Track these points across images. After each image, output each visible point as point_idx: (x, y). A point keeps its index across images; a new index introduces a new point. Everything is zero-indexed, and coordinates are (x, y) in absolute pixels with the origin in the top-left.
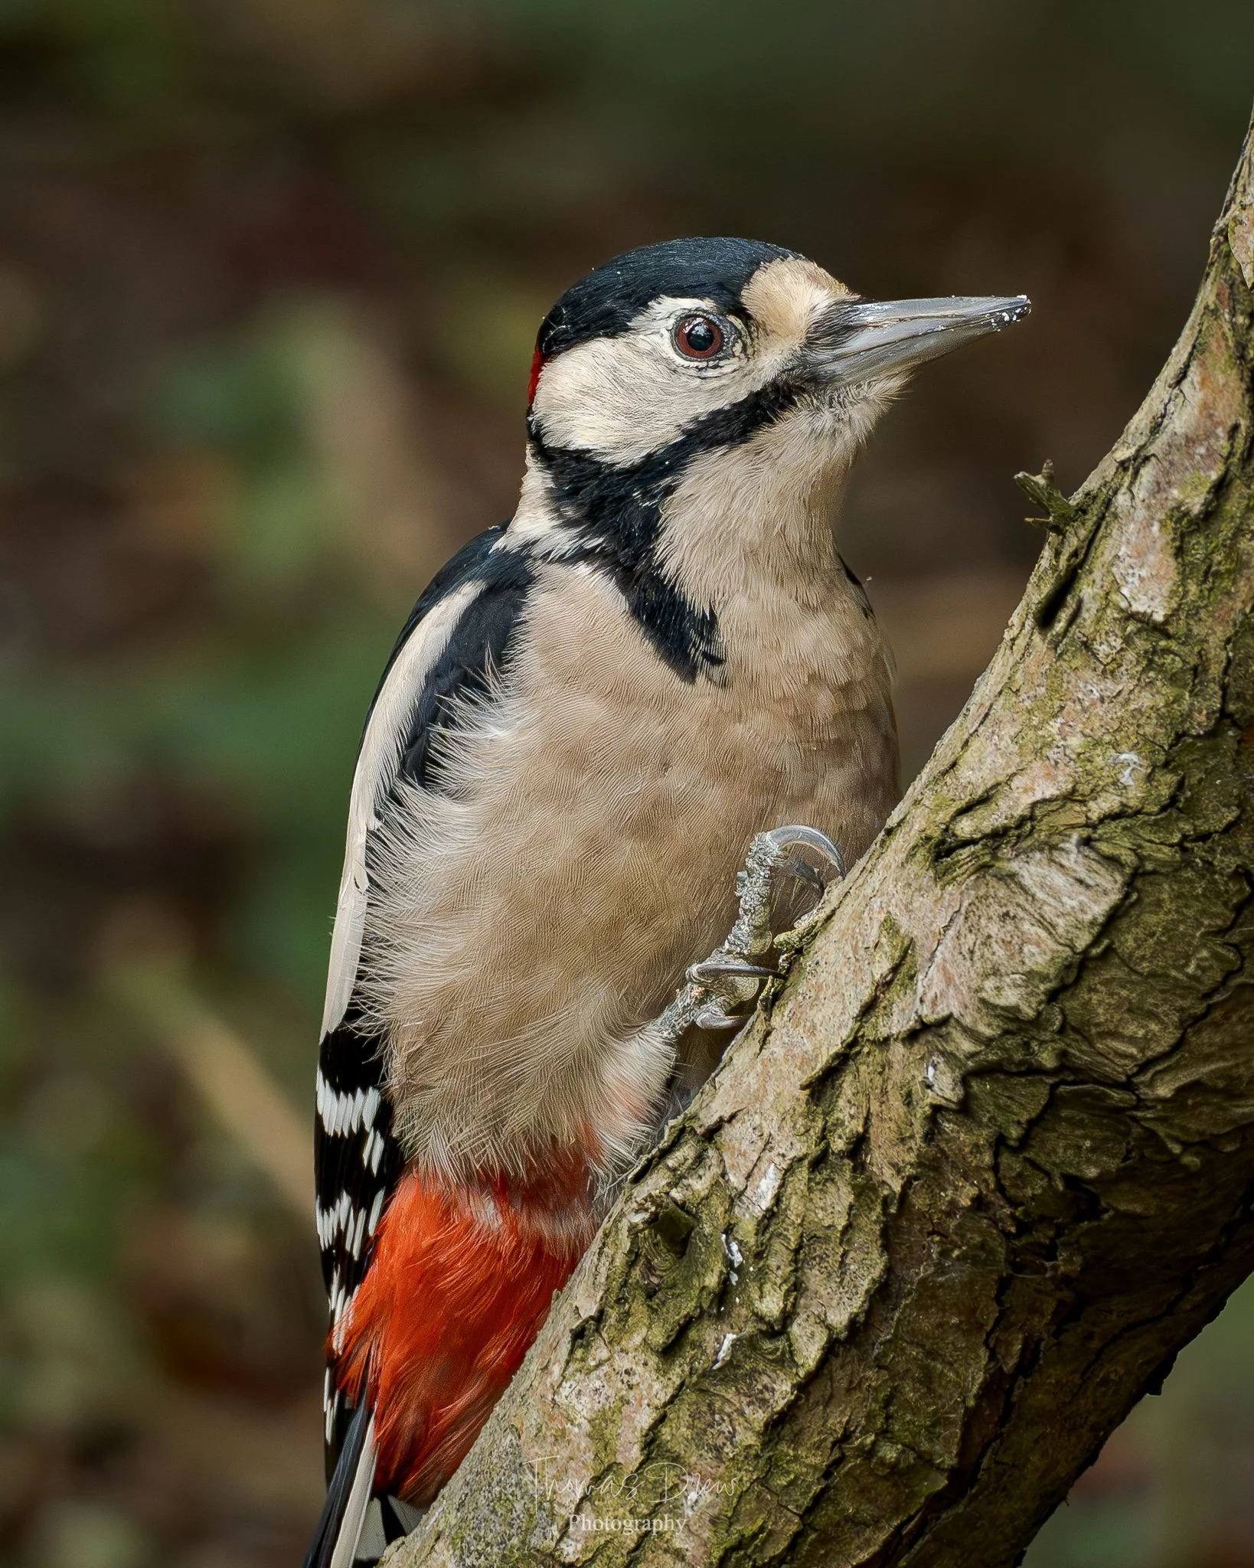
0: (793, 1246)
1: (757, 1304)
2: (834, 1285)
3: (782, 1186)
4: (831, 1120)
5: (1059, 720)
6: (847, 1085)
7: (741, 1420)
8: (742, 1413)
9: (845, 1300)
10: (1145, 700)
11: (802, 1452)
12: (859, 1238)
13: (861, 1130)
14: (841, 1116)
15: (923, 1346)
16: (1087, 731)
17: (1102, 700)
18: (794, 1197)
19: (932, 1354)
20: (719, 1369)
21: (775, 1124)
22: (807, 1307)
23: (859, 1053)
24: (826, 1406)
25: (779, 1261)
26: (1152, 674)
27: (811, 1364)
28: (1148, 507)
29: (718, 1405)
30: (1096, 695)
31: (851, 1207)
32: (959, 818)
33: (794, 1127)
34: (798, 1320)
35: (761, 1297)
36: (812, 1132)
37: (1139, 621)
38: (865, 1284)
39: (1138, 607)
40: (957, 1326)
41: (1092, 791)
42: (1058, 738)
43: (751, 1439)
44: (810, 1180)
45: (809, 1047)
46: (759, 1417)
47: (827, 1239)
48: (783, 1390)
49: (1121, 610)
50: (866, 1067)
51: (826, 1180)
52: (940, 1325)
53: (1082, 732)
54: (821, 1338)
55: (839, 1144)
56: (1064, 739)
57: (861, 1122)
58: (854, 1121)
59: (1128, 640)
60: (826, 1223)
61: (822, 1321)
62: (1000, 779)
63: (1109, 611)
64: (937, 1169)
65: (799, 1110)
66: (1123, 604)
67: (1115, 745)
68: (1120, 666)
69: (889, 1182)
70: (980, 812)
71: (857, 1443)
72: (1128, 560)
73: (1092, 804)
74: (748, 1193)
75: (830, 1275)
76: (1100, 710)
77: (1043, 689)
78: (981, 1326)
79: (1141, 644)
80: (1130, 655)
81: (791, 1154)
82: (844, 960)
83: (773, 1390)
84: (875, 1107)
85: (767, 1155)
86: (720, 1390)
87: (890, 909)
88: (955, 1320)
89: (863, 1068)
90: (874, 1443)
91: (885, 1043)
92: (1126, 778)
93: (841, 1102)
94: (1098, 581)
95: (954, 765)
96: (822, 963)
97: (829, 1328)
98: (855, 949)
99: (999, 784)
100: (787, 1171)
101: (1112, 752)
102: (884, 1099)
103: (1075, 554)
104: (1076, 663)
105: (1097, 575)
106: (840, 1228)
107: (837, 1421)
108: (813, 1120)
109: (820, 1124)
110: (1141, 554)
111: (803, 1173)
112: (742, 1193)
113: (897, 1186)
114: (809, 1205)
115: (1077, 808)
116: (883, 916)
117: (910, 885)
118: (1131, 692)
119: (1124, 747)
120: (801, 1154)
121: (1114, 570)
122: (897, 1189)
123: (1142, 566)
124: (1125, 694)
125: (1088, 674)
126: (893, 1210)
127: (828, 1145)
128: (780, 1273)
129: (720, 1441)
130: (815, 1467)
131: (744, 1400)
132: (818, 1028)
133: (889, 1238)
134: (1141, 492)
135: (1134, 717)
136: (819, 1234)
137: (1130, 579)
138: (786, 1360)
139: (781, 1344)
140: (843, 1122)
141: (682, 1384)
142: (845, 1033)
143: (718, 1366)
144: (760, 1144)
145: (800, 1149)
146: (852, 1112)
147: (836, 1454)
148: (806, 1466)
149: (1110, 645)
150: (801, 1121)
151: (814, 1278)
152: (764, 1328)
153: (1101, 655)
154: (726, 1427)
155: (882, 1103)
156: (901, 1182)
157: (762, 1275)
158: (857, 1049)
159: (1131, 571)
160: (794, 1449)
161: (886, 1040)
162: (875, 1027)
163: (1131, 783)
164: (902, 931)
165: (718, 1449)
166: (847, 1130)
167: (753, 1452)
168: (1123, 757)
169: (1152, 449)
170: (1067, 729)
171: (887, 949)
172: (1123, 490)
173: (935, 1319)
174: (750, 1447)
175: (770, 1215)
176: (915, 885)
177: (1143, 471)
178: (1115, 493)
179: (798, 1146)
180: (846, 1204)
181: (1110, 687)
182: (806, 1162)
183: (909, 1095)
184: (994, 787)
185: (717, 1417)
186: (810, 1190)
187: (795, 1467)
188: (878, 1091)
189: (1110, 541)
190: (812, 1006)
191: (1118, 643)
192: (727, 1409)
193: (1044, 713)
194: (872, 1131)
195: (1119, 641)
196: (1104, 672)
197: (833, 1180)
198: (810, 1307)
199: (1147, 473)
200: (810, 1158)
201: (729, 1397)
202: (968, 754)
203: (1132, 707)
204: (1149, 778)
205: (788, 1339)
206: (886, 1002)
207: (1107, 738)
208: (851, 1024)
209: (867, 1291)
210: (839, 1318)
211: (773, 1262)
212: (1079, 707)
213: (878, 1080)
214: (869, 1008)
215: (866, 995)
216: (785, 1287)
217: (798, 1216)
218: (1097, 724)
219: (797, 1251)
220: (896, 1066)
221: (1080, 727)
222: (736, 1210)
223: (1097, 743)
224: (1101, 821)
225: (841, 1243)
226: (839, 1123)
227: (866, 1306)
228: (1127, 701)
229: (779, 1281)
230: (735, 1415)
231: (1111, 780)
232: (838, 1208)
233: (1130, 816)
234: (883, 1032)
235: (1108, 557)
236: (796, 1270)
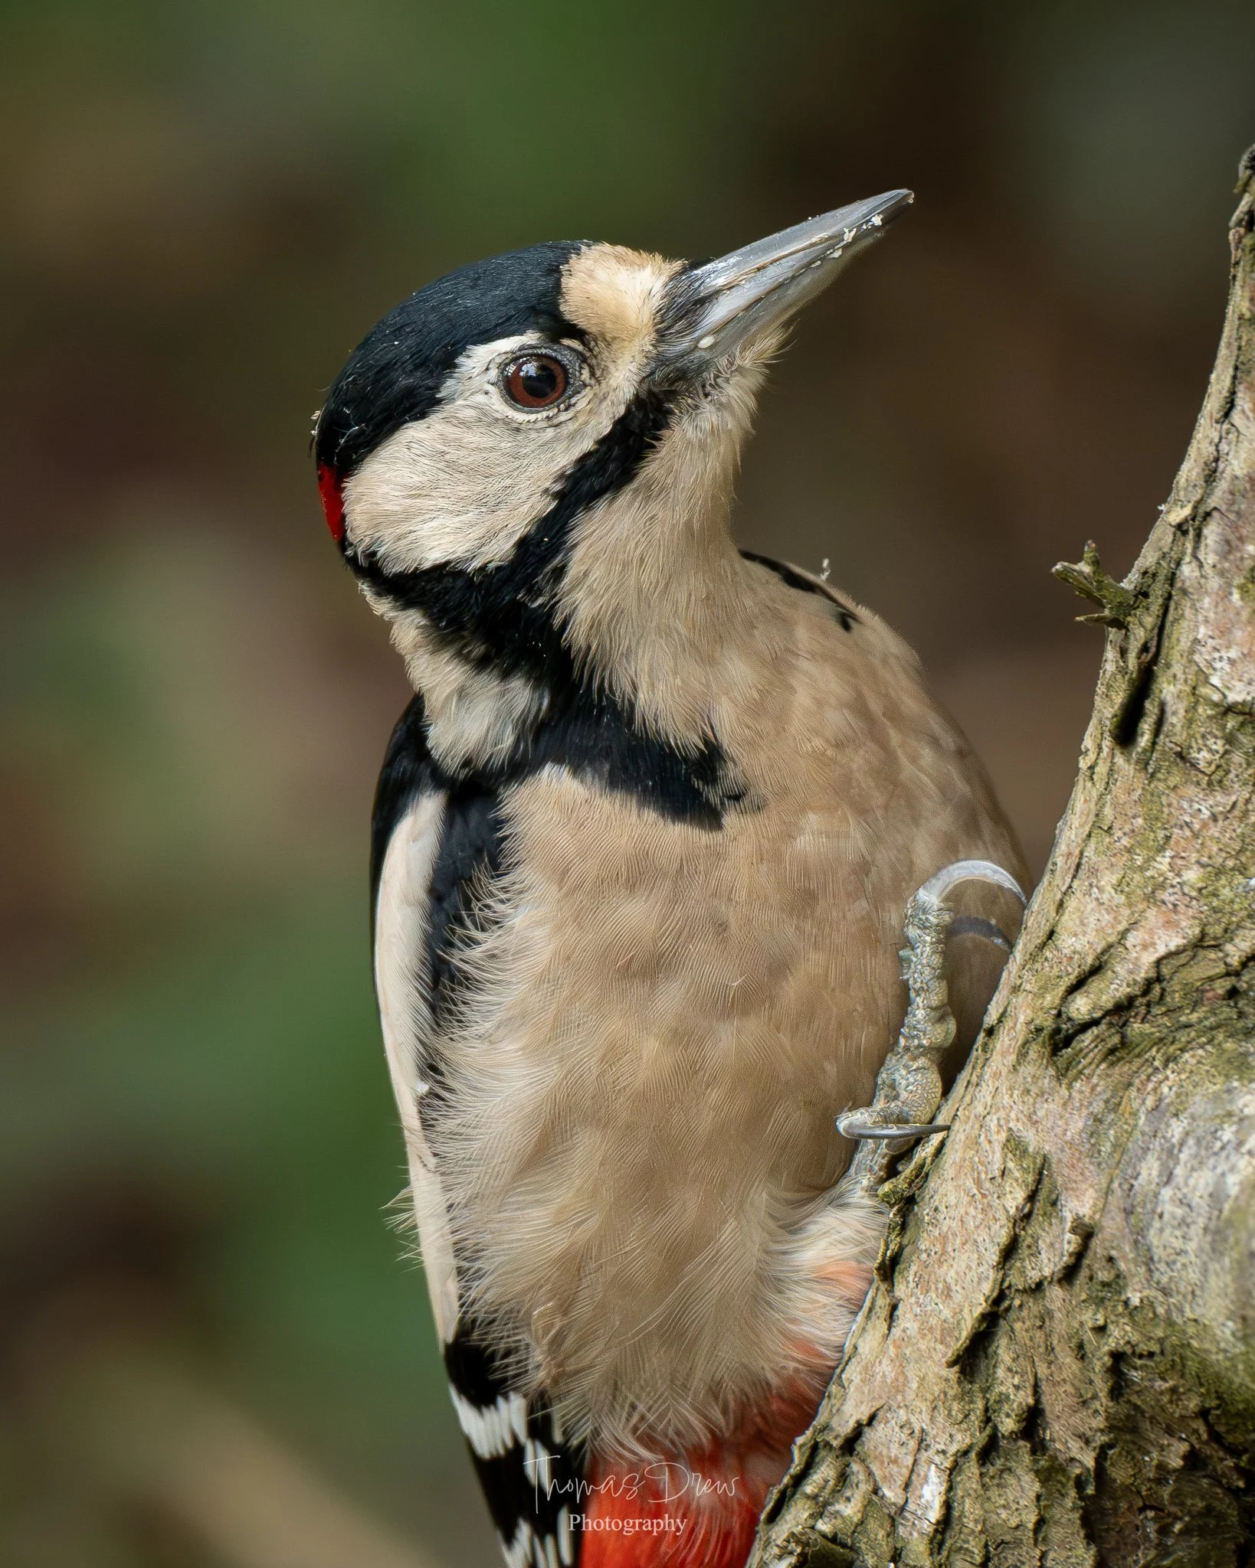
4: (992, 1397)
6: (1003, 1350)
13: (1031, 1401)
14: (1003, 1389)
21: (925, 1417)
23: (1008, 1309)
32: (1070, 998)
33: (949, 1415)
36: (972, 1417)
45: (947, 1313)
50: (1020, 1325)
55: (1008, 1425)
57: (1030, 1391)
58: (1021, 1392)
62: (1112, 939)
64: (1135, 1430)
65: (951, 1393)
69: (1079, 1456)
70: (1095, 984)
77: (1140, 821)
81: (953, 1449)
82: (967, 1199)
84: (1042, 1370)
85: (924, 1456)
87: (1011, 1125)
89: (1018, 1326)
93: (1001, 1373)
95: (1051, 934)
96: (942, 1208)
98: (978, 1183)
99: (1110, 946)
102: (1052, 1358)
103: (1145, 648)
108: (971, 1402)
109: (980, 1405)
113: (1089, 1460)
116: (1003, 1136)
117: (1028, 1091)
120: (964, 1447)
127: (995, 1428)
132: (954, 1288)
140: (1008, 1397)
142: (987, 1288)
144: (913, 1444)
145: (962, 1440)
146: (1016, 1381)
150: (956, 1406)
155: (1050, 1363)
156: (1093, 1454)
158: (1006, 1303)
161: (1039, 1285)
162: (1022, 1272)
164: (1031, 1149)
166: (1015, 1406)
171: (1017, 1174)
176: (1034, 1090)
179: (959, 1437)
182: (973, 1455)
183: (1081, 1346)
184: (1103, 952)
188: (1042, 1350)
190: (940, 1263)
193: (1149, 849)
194: (1044, 1399)
200: (977, 1449)
202: (1066, 917)
206: (1029, 1240)
208: (992, 1274)
213: (1039, 1335)
214: (1009, 1252)
215: (1003, 1236)
220: (1058, 1315)
226: (1003, 1399)
234: (1034, 1276)
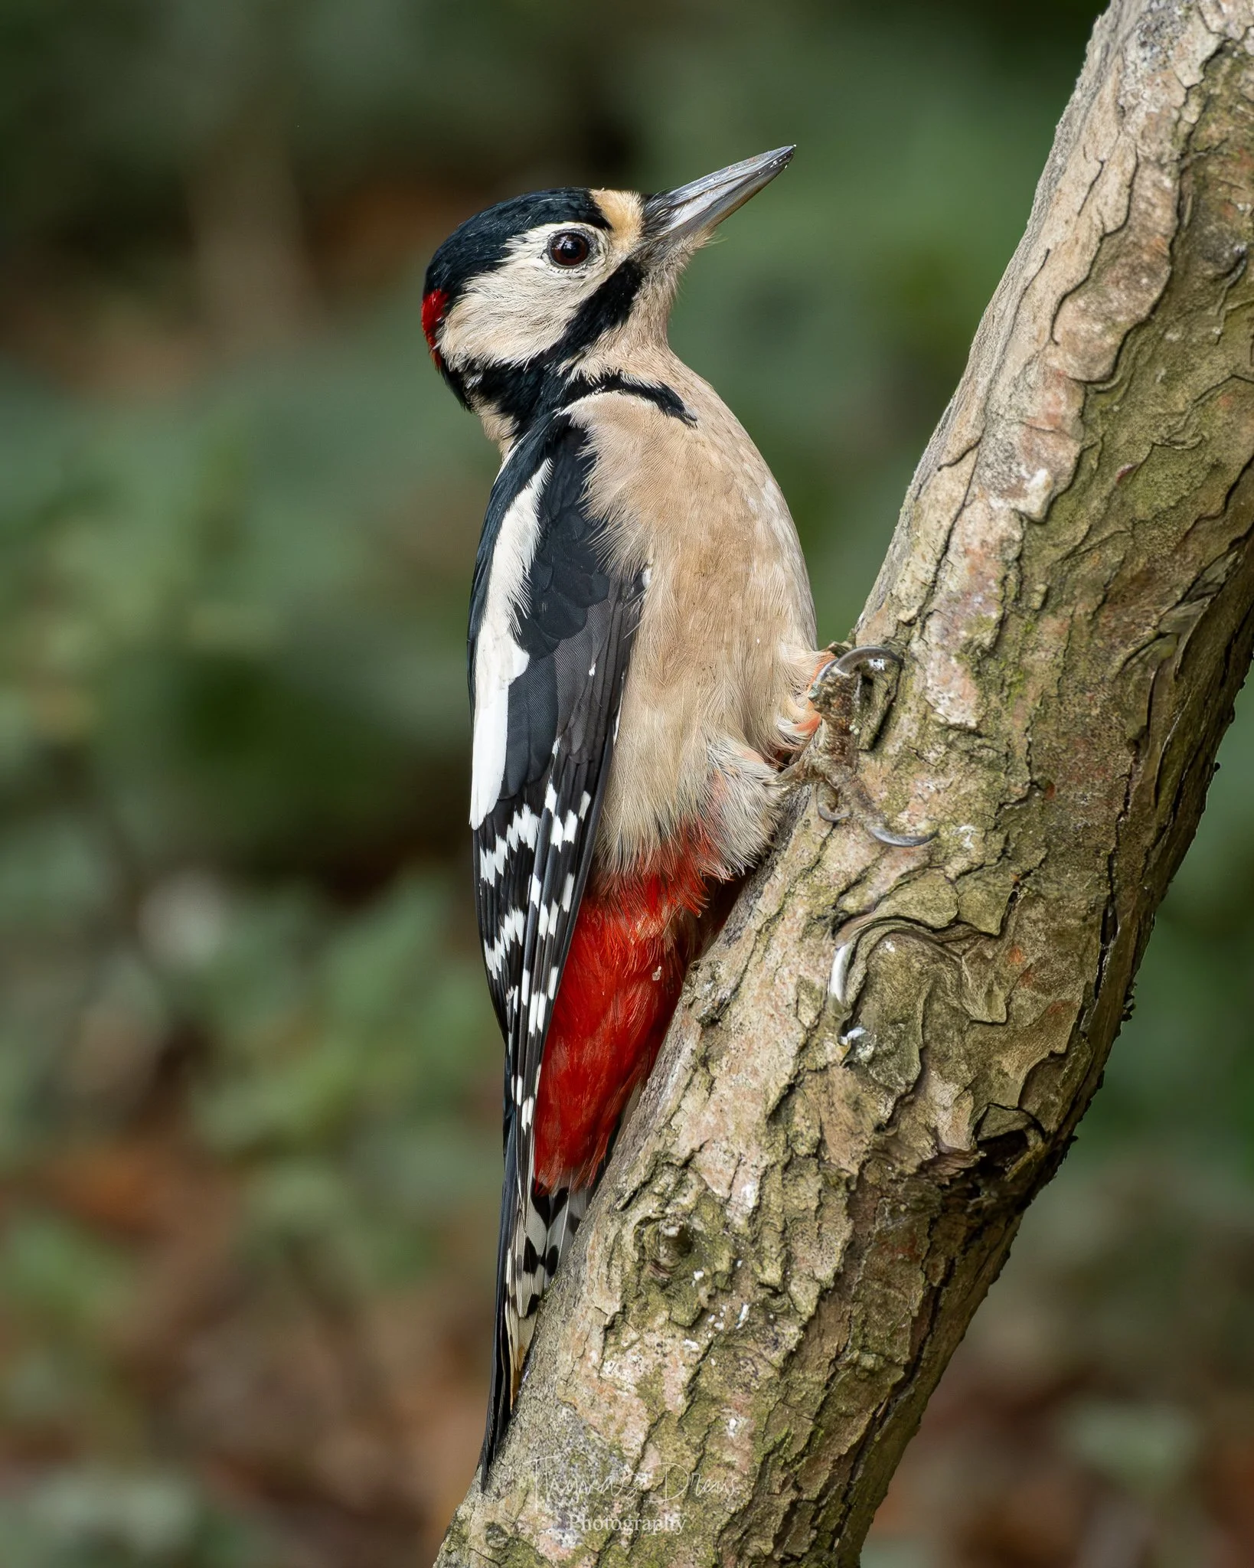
0: (780, 1229)
1: (761, 1276)
2: (815, 1251)
3: (761, 1189)
5: (906, 813)
7: (761, 1360)
8: (761, 1356)
9: (826, 1259)
10: (971, 786)
11: (808, 1375)
12: (828, 1213)
15: (880, 1280)
16: (931, 816)
17: (938, 792)
18: (772, 1194)
19: (888, 1284)
20: (741, 1329)
22: (799, 1270)
24: (821, 1338)
25: (771, 1242)
26: (973, 766)
27: (811, 1310)
28: (943, 647)
29: (741, 1354)
30: (933, 789)
31: (820, 1192)
34: (794, 1281)
35: (763, 1270)
37: (957, 729)
38: (839, 1245)
39: (952, 721)
40: (902, 1261)
41: (945, 858)
42: (908, 825)
43: (770, 1373)
44: (783, 1179)
46: (777, 1357)
47: (805, 1219)
48: (791, 1333)
49: (941, 725)
51: (797, 1177)
52: (892, 1262)
53: (927, 817)
54: (814, 1290)
56: (914, 825)
59: (950, 745)
60: (803, 1206)
61: (813, 1278)
63: (930, 728)
66: (942, 720)
67: (955, 822)
68: (947, 764)
71: (848, 1359)
72: (936, 689)
73: (948, 868)
74: (734, 1198)
75: (811, 1244)
76: (939, 799)
78: (919, 1256)
79: (963, 745)
80: (954, 755)
83: (783, 1335)
86: (742, 1343)
88: (900, 1256)
90: (859, 1357)
91: (824, 1070)
92: (968, 843)
94: (913, 708)
97: (818, 1281)
100: (762, 1177)
101: (954, 827)
104: (911, 770)
105: (911, 703)
106: (814, 1208)
107: (830, 1346)
110: (946, 682)
111: (776, 1176)
112: (728, 1200)
114: (786, 1197)
115: (937, 872)
118: (960, 782)
119: (961, 822)
121: (927, 697)
122: (856, 1172)
123: (949, 691)
124: (955, 784)
125: (924, 775)
126: (853, 1187)
128: (774, 1250)
129: (746, 1380)
130: (819, 1383)
131: (762, 1346)
133: (852, 1208)
134: (933, 638)
135: (965, 799)
136: (798, 1216)
137: (941, 701)
138: (791, 1312)
139: (785, 1299)
141: (711, 1344)
143: (740, 1326)
147: (833, 1370)
148: (813, 1383)
149: (937, 752)
151: (800, 1248)
152: (771, 1291)
153: (931, 760)
154: (750, 1368)
157: (759, 1255)
159: (940, 696)
160: (803, 1373)
163: (972, 846)
165: (746, 1385)
167: (774, 1381)
168: (962, 829)
169: (934, 605)
170: (914, 818)
172: (915, 639)
173: (888, 1258)
174: (771, 1378)
175: (757, 1209)
177: (928, 623)
178: (908, 643)
180: (816, 1190)
181: (943, 781)
185: (742, 1363)
186: (784, 1186)
187: (805, 1385)
189: (915, 678)
191: (942, 749)
192: (750, 1355)
195: (943, 747)
196: (936, 771)
197: (802, 1175)
198: (801, 1267)
199: (934, 625)
201: (749, 1346)
203: (963, 792)
204: (984, 840)
205: (790, 1297)
207: (948, 818)
209: (842, 1250)
210: (826, 1273)
211: (766, 1244)
212: (920, 801)
216: (780, 1260)
217: (779, 1207)
218: (938, 810)
219: (783, 1232)
221: (924, 814)
222: (728, 1213)
223: (942, 823)
224: (958, 878)
225: (816, 1219)
227: (843, 1260)
228: (958, 789)
229: (774, 1256)
230: (756, 1359)
231: (956, 848)
232: (810, 1195)
233: (977, 870)
235: (916, 689)
236: (786, 1245)
